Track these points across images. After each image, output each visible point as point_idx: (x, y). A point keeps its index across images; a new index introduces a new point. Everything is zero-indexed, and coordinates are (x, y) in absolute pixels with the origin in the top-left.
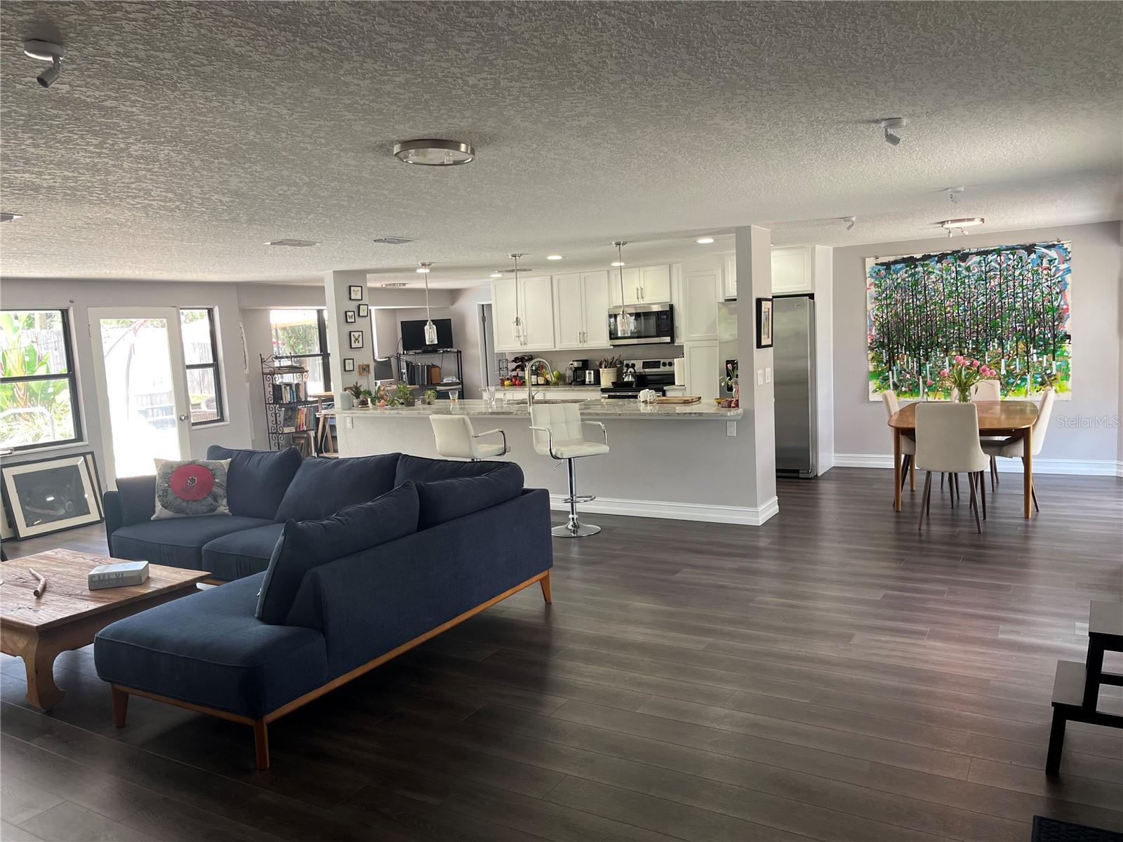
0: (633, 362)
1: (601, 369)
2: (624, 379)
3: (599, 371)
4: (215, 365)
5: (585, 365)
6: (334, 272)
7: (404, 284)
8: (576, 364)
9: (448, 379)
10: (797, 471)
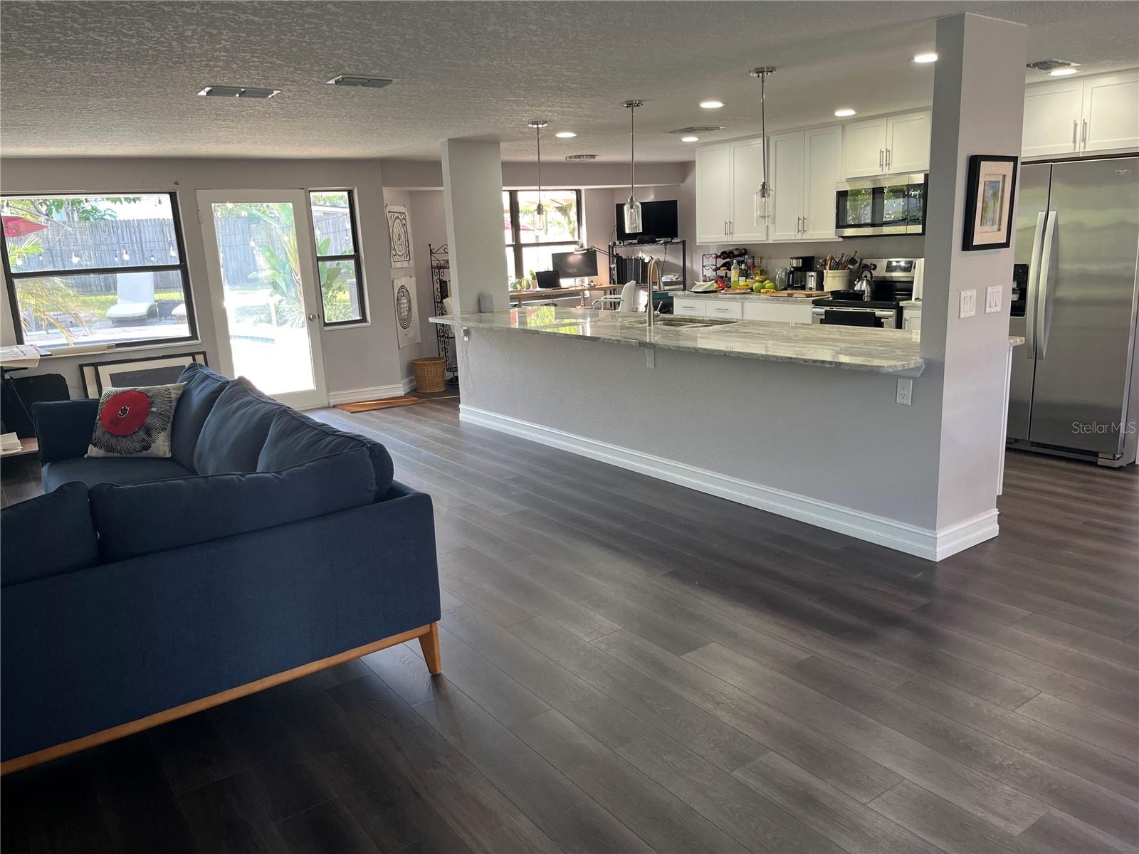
0: (874, 261)
1: (825, 271)
2: (855, 285)
3: (823, 273)
4: (356, 257)
5: (808, 264)
6: (449, 140)
7: (593, 156)
8: (794, 263)
9: (667, 276)
10: (1096, 454)
